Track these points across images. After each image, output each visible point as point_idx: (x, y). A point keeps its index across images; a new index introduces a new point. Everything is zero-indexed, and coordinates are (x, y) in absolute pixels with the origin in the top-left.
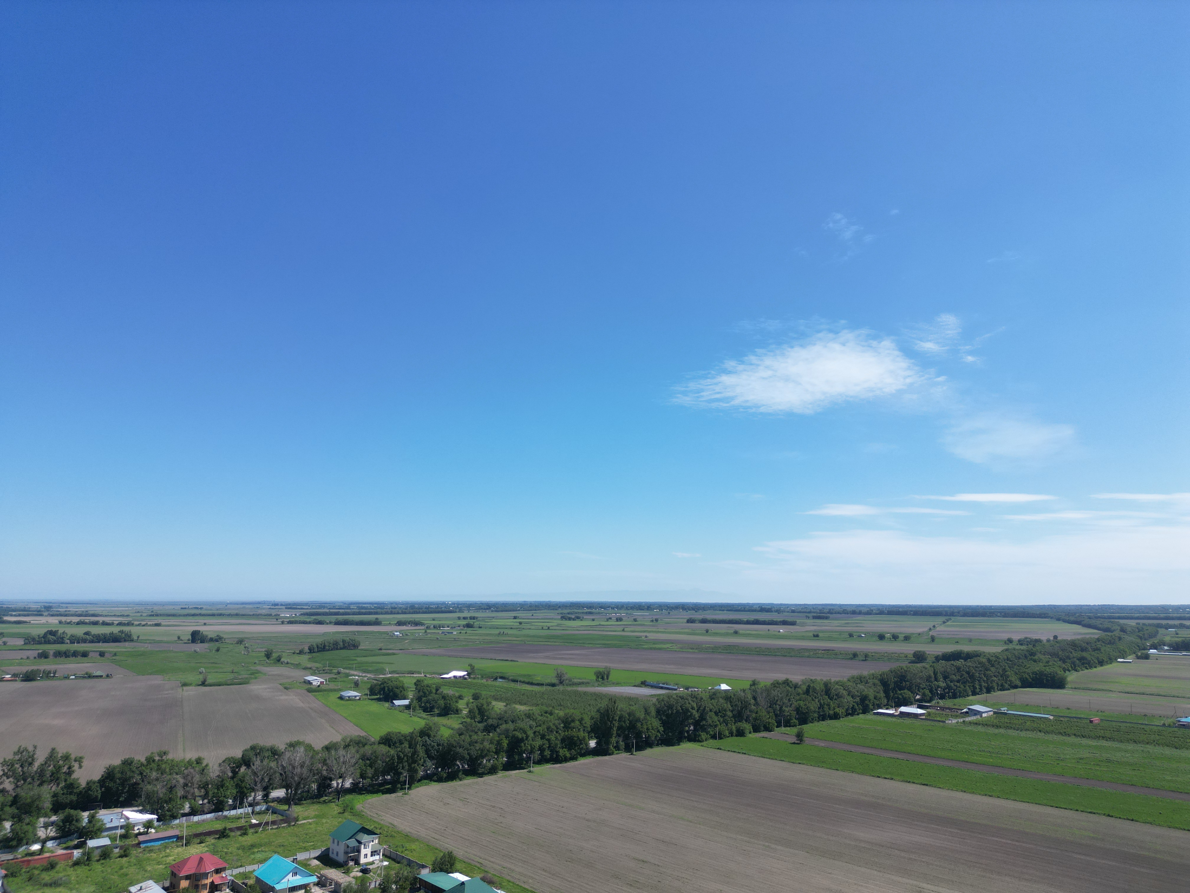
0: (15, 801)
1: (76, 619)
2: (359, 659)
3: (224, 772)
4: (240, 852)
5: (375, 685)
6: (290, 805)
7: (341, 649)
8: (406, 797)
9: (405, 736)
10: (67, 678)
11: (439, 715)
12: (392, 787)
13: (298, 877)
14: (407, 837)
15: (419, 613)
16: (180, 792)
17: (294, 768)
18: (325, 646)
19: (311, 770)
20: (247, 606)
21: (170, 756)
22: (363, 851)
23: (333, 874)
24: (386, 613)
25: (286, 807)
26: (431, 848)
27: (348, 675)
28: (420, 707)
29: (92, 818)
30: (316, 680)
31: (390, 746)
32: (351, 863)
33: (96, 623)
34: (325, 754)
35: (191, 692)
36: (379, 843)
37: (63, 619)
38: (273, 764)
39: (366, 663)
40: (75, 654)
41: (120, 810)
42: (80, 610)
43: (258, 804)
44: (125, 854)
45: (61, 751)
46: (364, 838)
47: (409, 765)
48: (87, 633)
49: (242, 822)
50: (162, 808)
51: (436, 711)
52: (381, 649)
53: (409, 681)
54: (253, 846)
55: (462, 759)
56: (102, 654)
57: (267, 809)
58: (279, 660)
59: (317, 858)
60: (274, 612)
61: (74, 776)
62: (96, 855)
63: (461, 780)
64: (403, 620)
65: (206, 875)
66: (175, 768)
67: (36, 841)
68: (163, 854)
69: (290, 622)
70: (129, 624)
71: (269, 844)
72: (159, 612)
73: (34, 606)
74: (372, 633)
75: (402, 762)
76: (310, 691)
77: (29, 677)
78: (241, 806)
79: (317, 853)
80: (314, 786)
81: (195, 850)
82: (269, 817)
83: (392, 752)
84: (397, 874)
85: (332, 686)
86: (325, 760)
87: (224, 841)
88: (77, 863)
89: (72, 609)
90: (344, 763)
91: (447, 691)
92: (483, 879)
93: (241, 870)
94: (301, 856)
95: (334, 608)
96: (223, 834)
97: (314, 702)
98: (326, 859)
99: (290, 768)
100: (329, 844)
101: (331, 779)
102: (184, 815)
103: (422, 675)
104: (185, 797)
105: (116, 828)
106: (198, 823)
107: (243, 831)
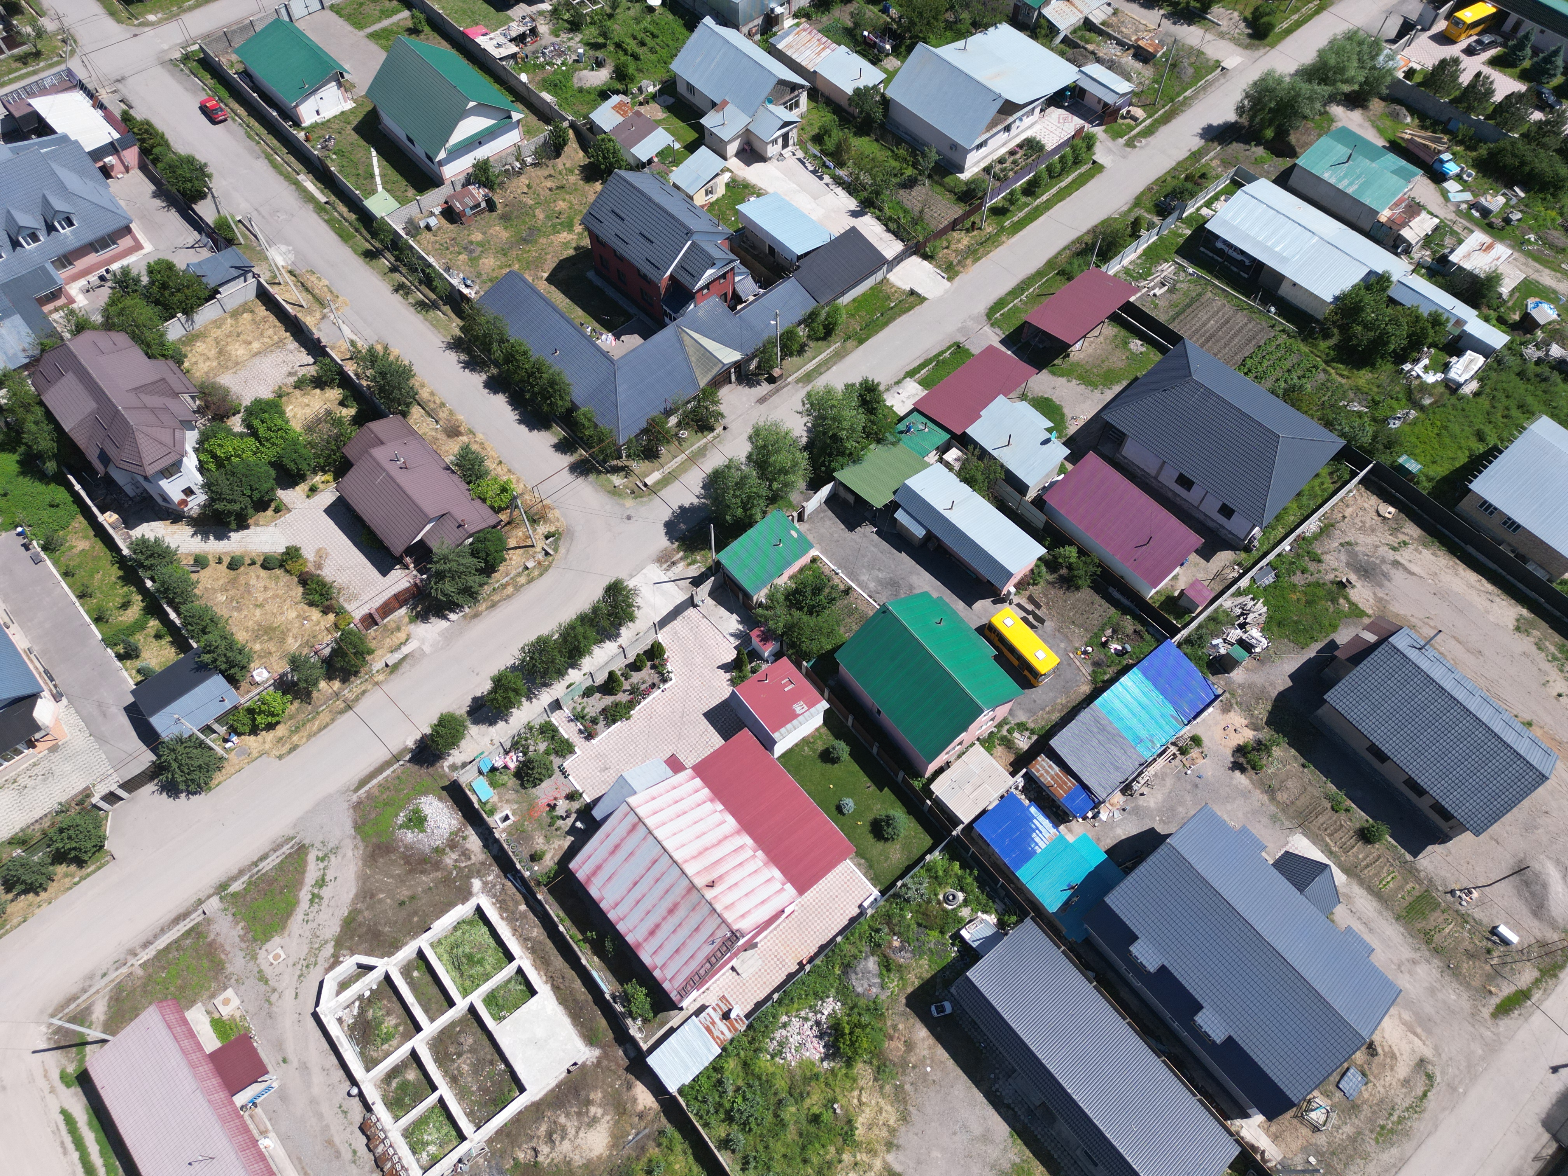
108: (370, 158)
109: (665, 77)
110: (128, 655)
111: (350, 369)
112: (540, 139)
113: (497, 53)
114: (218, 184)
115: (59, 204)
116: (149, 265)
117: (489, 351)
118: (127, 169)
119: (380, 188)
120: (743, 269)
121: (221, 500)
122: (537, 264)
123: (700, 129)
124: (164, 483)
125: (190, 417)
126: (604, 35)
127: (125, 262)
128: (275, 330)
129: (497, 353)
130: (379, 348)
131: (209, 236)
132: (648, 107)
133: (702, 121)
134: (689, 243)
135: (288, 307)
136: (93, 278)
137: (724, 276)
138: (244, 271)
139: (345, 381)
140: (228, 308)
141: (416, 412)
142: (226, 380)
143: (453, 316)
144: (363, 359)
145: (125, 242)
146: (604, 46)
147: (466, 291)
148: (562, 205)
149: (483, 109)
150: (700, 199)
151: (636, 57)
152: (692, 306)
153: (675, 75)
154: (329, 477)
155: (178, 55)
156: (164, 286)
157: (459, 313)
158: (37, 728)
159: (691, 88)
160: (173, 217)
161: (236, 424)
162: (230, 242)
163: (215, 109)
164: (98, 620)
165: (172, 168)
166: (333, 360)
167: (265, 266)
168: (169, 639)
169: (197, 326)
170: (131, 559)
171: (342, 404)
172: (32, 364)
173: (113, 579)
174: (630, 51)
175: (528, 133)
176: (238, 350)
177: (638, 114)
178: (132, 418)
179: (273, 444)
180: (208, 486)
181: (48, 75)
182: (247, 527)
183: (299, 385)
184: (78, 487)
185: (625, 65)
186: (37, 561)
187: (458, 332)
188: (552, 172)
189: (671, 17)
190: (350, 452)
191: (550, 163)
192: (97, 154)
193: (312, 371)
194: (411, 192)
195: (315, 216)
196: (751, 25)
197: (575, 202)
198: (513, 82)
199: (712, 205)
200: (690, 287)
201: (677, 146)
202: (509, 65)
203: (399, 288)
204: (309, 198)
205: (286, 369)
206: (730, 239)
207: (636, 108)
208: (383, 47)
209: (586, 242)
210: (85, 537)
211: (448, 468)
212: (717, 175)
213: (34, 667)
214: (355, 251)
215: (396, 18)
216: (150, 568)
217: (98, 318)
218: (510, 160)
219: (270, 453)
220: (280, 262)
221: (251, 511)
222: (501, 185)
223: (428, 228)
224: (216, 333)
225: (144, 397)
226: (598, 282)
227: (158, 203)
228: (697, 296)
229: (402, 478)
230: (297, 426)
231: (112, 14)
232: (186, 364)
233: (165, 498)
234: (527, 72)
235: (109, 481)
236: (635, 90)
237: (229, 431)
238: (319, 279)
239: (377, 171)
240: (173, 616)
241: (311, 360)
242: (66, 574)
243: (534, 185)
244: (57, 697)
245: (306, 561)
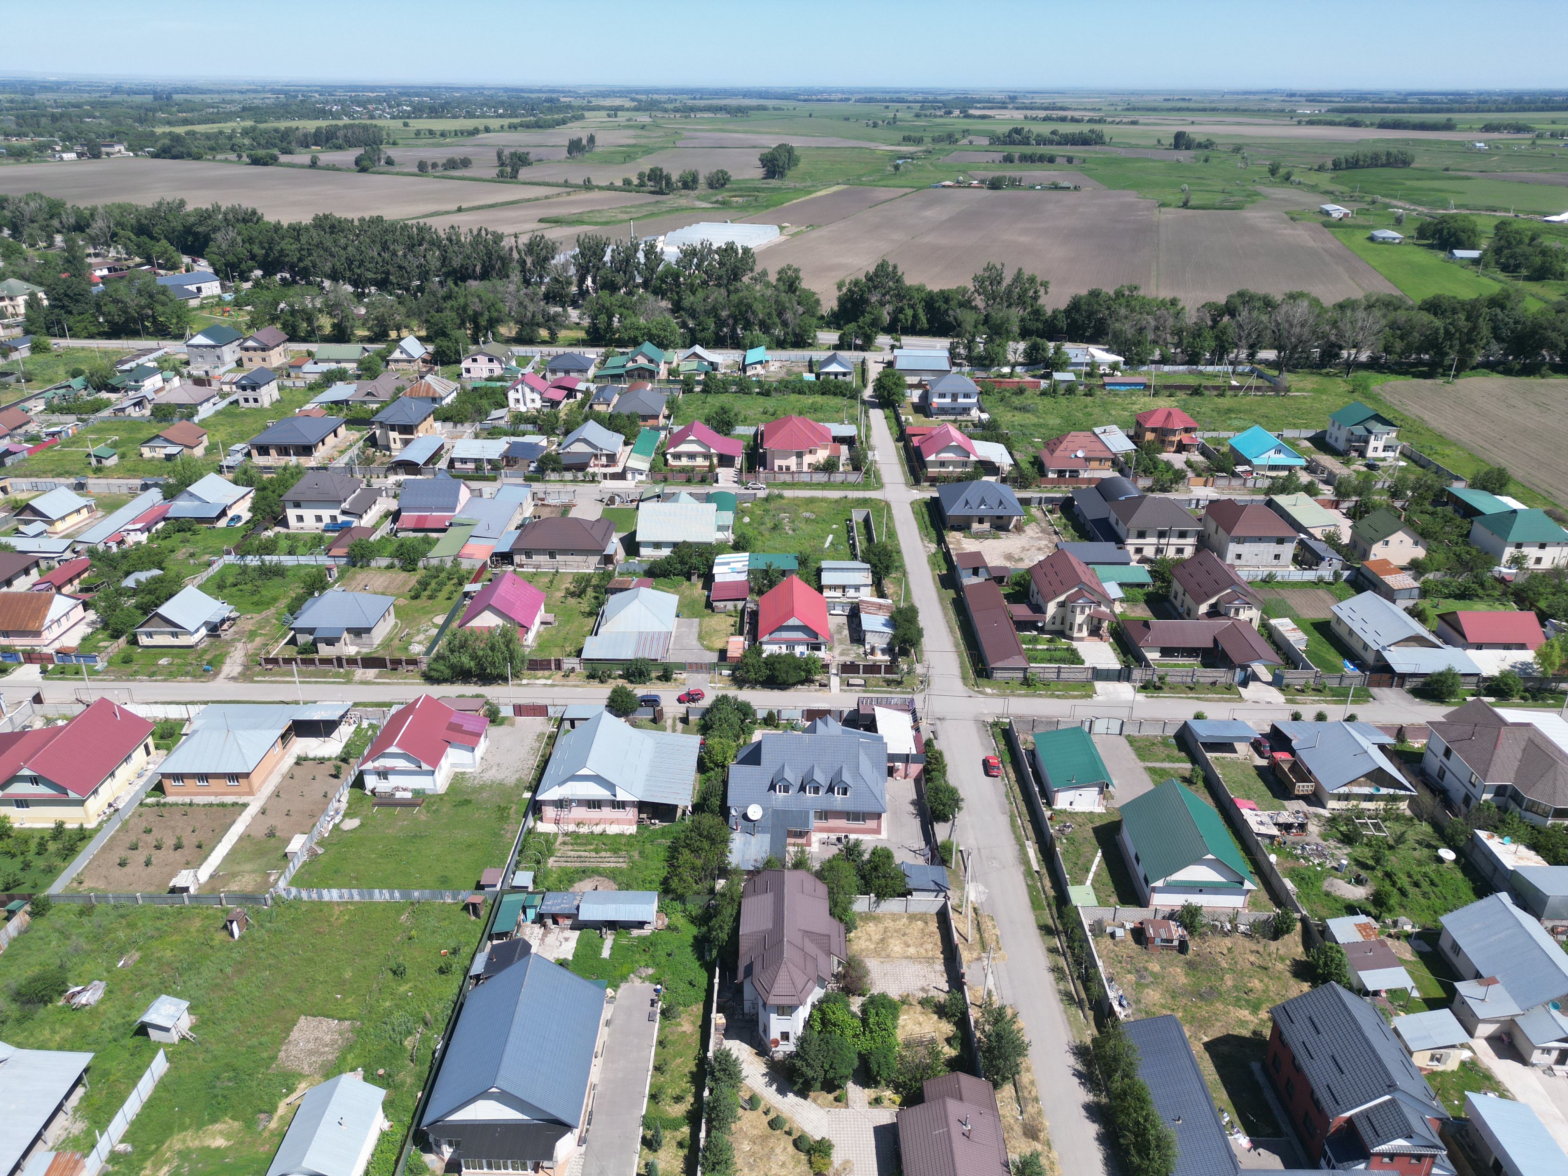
0: (987, 320)
1: (1042, 114)
2: (1409, 183)
3: (1202, 320)
4: (1215, 414)
5: (1429, 224)
6: (1281, 371)
7: (1383, 166)
8: (1449, 387)
9: (1463, 304)
10: (1032, 188)
11: (1528, 278)
12: (1430, 371)
13: (1282, 455)
14: (1441, 438)
15: (1528, 110)
16: (1151, 336)
17: (1291, 326)
18: (1357, 161)
19: (1314, 332)
20: (1251, 97)
21: (1141, 293)
22: (1373, 443)
23: (1327, 461)
24: (1468, 110)
25: (1276, 373)
26: (1473, 457)
27: (1387, 206)
28: (1497, 263)
29: (1058, 350)
30: (1337, 210)
31: (1435, 314)
32: (1354, 454)
33: (1063, 119)
34: (1336, 315)
35: (1169, 215)
36: (1397, 437)
37: (1029, 113)
38: (1264, 318)
39: (1420, 189)
40: (1041, 159)
41: (1085, 346)
42: (1047, 101)
43: (1241, 363)
44: (1089, 393)
45: (1027, 273)
46: (1377, 427)
47: (1462, 345)
48: (1054, 133)
49: (1219, 382)
50: (1130, 350)
51: (1524, 272)
52: (1447, 170)
53: (1486, 223)
54: (1230, 410)
55: (1553, 347)
56: (1070, 160)
57: (1252, 371)
58: (1287, 178)
59: (1308, 439)
60: (1288, 107)
61: (1040, 302)
62: (1062, 388)
63: (1543, 377)
64: (1496, 122)
65: (1173, 432)
66: (1145, 306)
67: (1007, 363)
68: (1128, 401)
69: (1311, 123)
70: (1101, 121)
71: (1250, 412)
72: (1137, 105)
73: (999, 97)
74: (1437, 142)
75: (1451, 339)
76: (1326, 225)
77: (995, 185)
78: (1220, 362)
79: (1311, 433)
80: (1316, 352)
81: (1163, 403)
82: (1253, 381)
83: (1438, 323)
84: (1418, 479)
85: (1361, 220)
86: (1336, 322)
87: (1197, 399)
88: (1043, 393)
89: (1038, 100)
90: (1362, 329)
91: (1549, 242)
92: (1548, 513)
93: (1214, 434)
94: (1288, 433)
95: (1381, 101)
96: (1196, 391)
97: (1331, 241)
98: (1320, 442)
99: (1287, 326)
100: (1327, 426)
101: (1341, 348)
102: (1154, 362)
103: (1512, 214)
104: (1155, 342)
105: (1081, 364)
106: (1168, 373)
107: (1221, 391)
108: (1094, 856)
109: (1430, 924)
110: (651, 1144)
111: (974, 1014)
112: (1263, 915)
113: (1256, 828)
114: (961, 818)
115: (847, 777)
116: (876, 848)
117: (1110, 1077)
118: (906, 776)
119: (1088, 882)
120: (1448, 1164)
121: (803, 1059)
122: (1203, 1024)
123: (1452, 993)
124: (773, 1017)
125: (827, 976)
126: (1378, 861)
127: (861, 837)
128: (934, 947)
129: (1117, 1084)
130: (1009, 1012)
131: (932, 850)
132: (1397, 943)
133: (1458, 985)
134: (1387, 1097)
135: (956, 935)
136: (833, 837)
137: (1419, 1157)
138: (940, 888)
139: (962, 1023)
140: (910, 910)
141: (1008, 1090)
142: (873, 965)
143: (1092, 1023)
144: (990, 1012)
145: (871, 824)
146: (1372, 869)
147: (1117, 1008)
148: (1256, 984)
149: (1218, 865)
150: (1421, 1060)
151: (1403, 893)
152: (1362, 1166)
153: (1443, 927)
154: (898, 1099)
155: (991, 720)
156: (876, 868)
157: (1100, 1024)
158: (549, 1156)
159: (1456, 948)
160: (916, 823)
161: (856, 1004)
162: (944, 862)
163: (993, 767)
164: (653, 1097)
165: (937, 790)
166: (964, 998)
167: (959, 893)
168: (686, 1151)
169: (878, 911)
170: (709, 1063)
171: (948, 1040)
172: (753, 873)
173: (687, 1070)
174: (1399, 885)
175: (1254, 905)
176: (896, 946)
177: (1383, 944)
178: (788, 952)
179: (873, 1038)
180: (802, 1041)
181: (897, 696)
182: (805, 1097)
183: (924, 1002)
184: (716, 980)
185: (1388, 895)
186: (651, 1019)
187: (1088, 1041)
188: (1261, 950)
189: (1460, 875)
190: (929, 1088)
191: (1264, 941)
192: (893, 758)
193: (942, 997)
194: (1114, 899)
195: (1021, 877)
196: (1557, 923)
197: (1272, 988)
198: (1259, 857)
199: (1433, 1074)
200: (1368, 1143)
201: (1415, 994)
202: (1264, 843)
203: (1056, 969)
204: (1026, 861)
205: (922, 983)
206: (1444, 1122)
207: (1383, 937)
208: (1154, 781)
209: (1267, 1033)
210: (693, 1023)
211: (1007, 1165)
212: (1453, 1046)
213: (587, 1102)
214: (1037, 920)
215: (1177, 765)
216: (716, 1080)
217: (816, 866)
218: (1222, 919)
219: (864, 1044)
220: (972, 897)
221: (818, 1085)
222: (1202, 935)
223: (1113, 935)
224: (889, 924)
225: (806, 940)
226: (1260, 1078)
227: (912, 809)
228: (1373, 1158)
229: (959, 1145)
230: (900, 1035)
231: (964, 678)
232: (852, 935)
233: (766, 1030)
234: (1278, 855)
235: (739, 989)
236: (1389, 921)
237: (847, 1005)
238: (994, 927)
239: (1094, 868)
240: (703, 1134)
241: (946, 988)
242: (661, 1043)
243: (1236, 953)
244: (582, 1141)
245: (831, 1163)
